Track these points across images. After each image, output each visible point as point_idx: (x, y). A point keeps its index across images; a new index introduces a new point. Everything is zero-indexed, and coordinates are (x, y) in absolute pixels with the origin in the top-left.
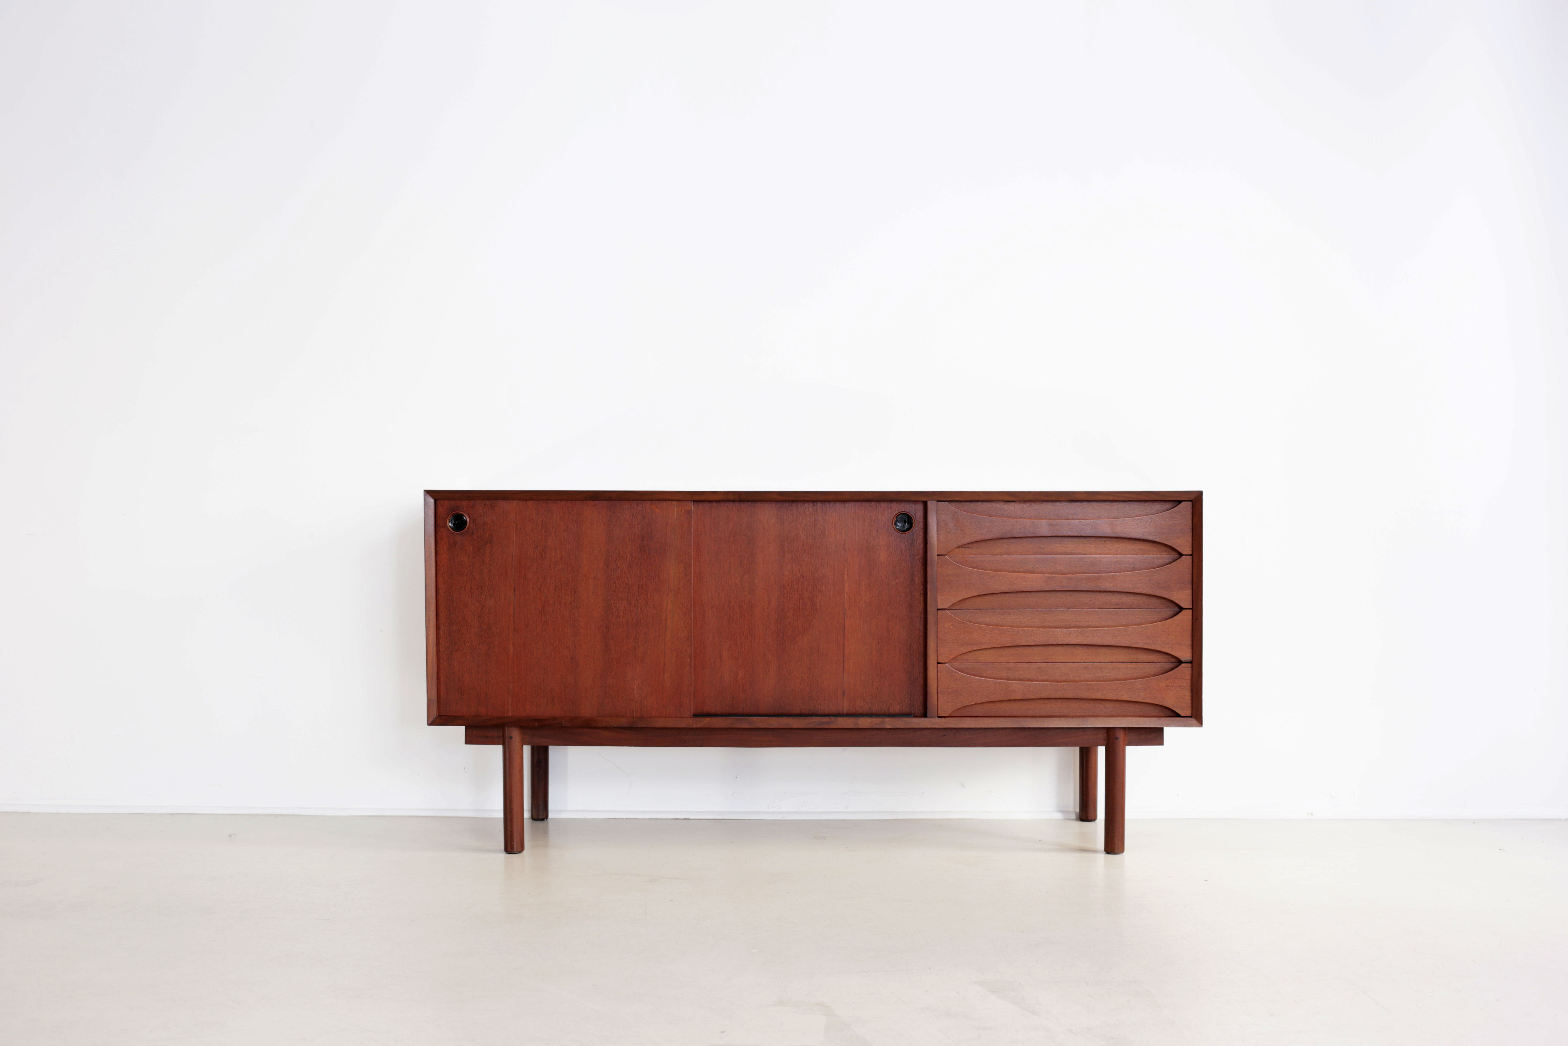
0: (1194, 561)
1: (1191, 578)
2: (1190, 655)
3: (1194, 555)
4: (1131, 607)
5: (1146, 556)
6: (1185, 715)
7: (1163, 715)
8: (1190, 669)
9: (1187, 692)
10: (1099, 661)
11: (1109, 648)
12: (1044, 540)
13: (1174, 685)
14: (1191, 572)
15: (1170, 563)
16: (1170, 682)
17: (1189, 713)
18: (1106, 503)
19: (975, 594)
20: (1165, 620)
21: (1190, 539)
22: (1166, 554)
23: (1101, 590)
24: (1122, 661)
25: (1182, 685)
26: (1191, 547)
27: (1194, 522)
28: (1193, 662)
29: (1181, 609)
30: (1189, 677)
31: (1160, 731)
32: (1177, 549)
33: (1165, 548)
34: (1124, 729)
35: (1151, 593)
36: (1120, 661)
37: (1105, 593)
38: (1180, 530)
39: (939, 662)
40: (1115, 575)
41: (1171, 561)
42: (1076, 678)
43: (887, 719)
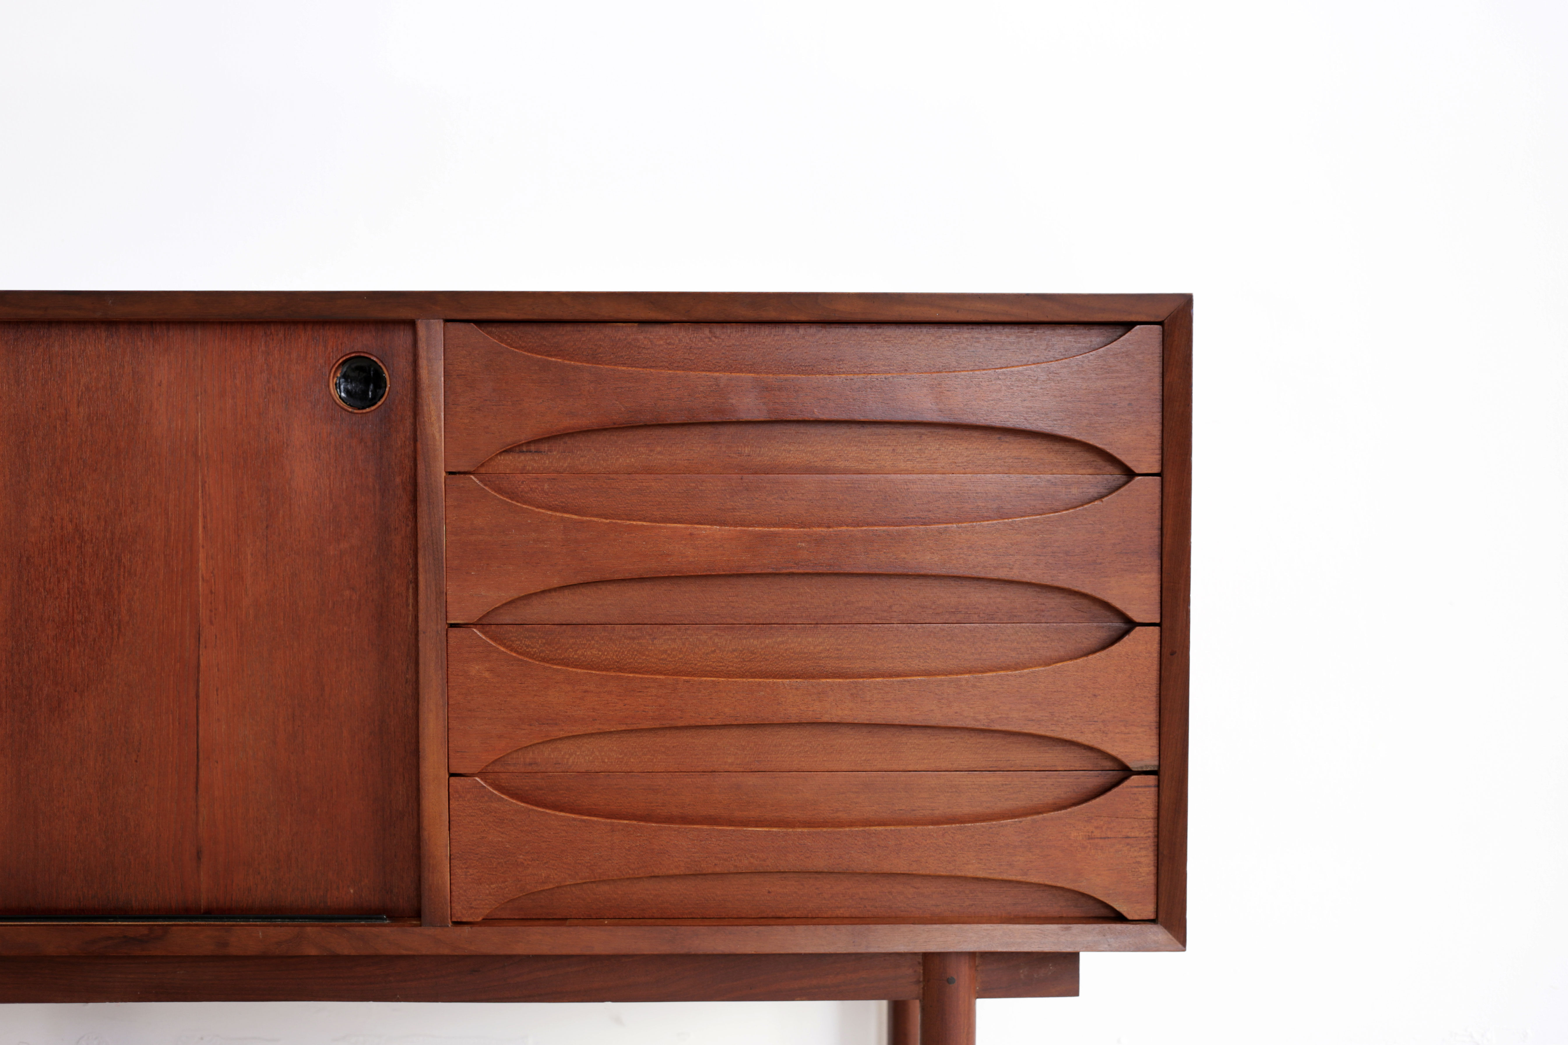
0: (1166, 490)
1: (1157, 540)
2: (1155, 751)
3: (1168, 476)
4: (990, 618)
5: (1034, 477)
6: (1137, 918)
7: (1078, 915)
8: (1154, 790)
9: (1144, 853)
10: (901, 768)
11: (929, 731)
12: (751, 431)
13: (1109, 834)
14: (1157, 523)
15: (1101, 497)
16: (1097, 828)
17: (1149, 911)
18: (925, 330)
19: (556, 582)
20: (1087, 654)
21: (1156, 431)
22: (1090, 471)
23: (905, 571)
24: (966, 768)
25: (1129, 834)
26: (1158, 451)
27: (1167, 380)
28: (1162, 773)
29: (1130, 625)
30: (1151, 813)
31: (1072, 959)
32: (1118, 457)
33: (1088, 456)
34: (972, 955)
35: (1047, 580)
36: (961, 768)
37: (917, 581)
38: (1130, 404)
39: (452, 771)
40: (946, 530)
41: (1103, 491)
42: (839, 814)
43: (309, 929)
